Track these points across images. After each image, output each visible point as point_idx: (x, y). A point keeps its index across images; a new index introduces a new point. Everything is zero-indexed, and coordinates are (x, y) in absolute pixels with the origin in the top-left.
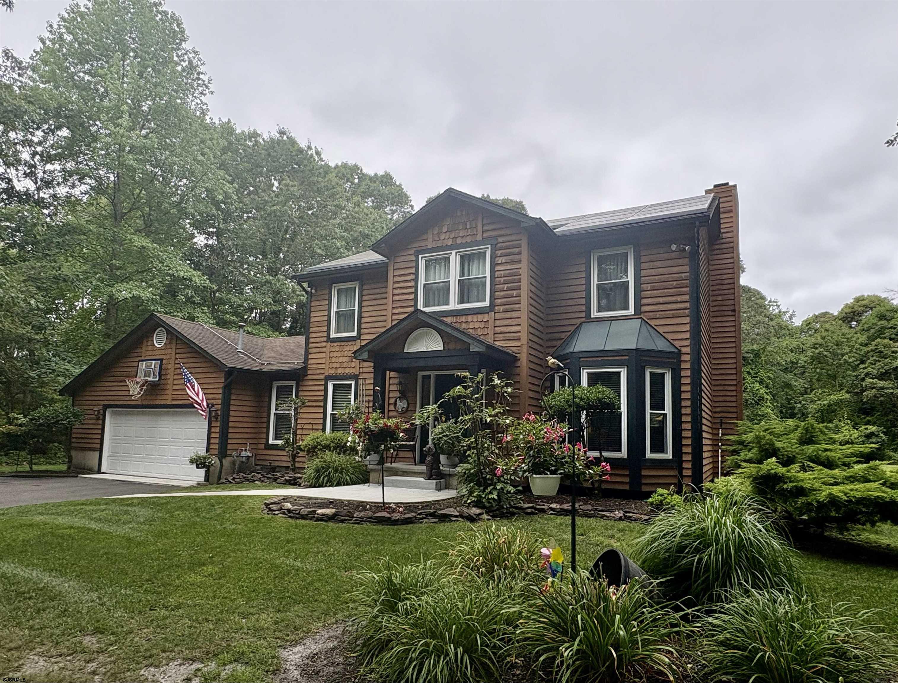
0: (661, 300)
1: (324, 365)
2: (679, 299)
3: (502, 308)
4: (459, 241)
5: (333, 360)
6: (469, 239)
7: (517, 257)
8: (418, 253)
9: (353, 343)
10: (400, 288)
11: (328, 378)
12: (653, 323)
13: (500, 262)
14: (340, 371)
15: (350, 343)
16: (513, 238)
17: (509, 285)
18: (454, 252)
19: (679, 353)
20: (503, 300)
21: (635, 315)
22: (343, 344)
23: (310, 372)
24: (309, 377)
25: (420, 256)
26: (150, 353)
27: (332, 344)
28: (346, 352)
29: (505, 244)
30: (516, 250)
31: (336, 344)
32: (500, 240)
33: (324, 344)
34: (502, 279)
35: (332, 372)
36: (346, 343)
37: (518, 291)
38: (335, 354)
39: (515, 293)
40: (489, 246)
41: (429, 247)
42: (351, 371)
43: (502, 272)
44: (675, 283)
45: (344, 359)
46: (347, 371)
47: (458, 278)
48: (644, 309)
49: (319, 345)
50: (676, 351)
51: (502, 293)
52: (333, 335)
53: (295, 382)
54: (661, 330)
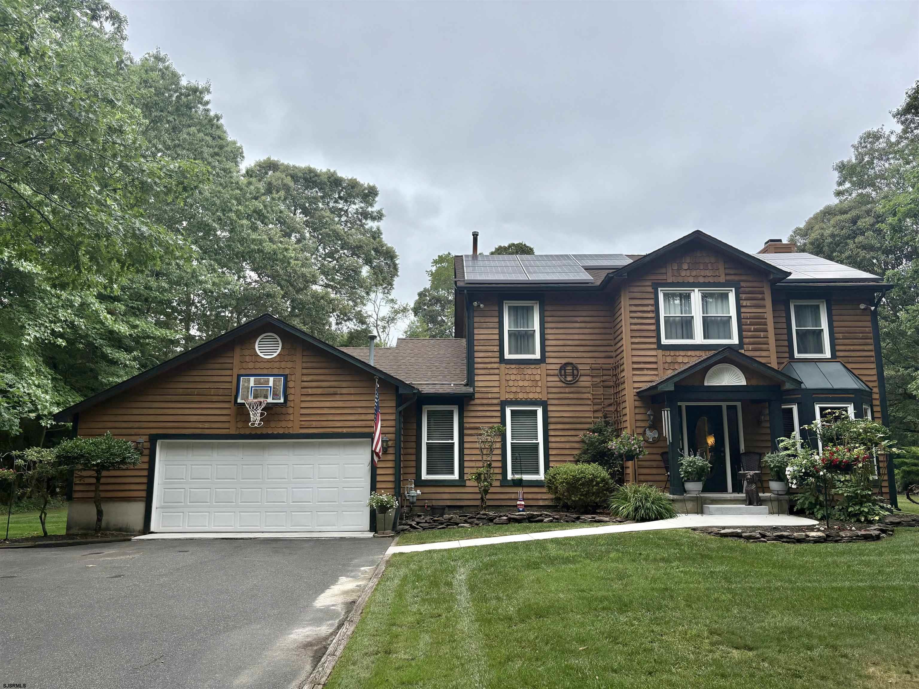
0: (852, 348)
1: (498, 389)
2: (866, 348)
3: (750, 347)
4: (701, 280)
5: (511, 383)
6: (711, 280)
7: (761, 302)
8: (656, 286)
9: (538, 366)
10: (638, 318)
11: (504, 404)
12: (849, 366)
13: (744, 304)
14: (521, 396)
15: (533, 366)
16: (755, 284)
17: (756, 327)
18: (696, 290)
19: (871, 393)
20: (751, 340)
21: (832, 358)
22: (522, 366)
23: (477, 396)
24: (477, 401)
25: (659, 289)
26: (251, 365)
27: (508, 366)
28: (527, 376)
29: (747, 289)
30: (760, 296)
31: (513, 366)
32: (742, 284)
33: (496, 366)
34: (748, 321)
35: (512, 396)
36: (528, 366)
37: (765, 333)
38: (513, 377)
39: (762, 334)
40: (733, 289)
41: (669, 281)
42: (536, 396)
43: (748, 315)
44: (861, 335)
45: (526, 384)
46: (531, 396)
47: (702, 315)
48: (838, 354)
49: (489, 366)
50: (867, 389)
51: (750, 333)
52: (507, 356)
53: (457, 407)
54: (855, 372)
